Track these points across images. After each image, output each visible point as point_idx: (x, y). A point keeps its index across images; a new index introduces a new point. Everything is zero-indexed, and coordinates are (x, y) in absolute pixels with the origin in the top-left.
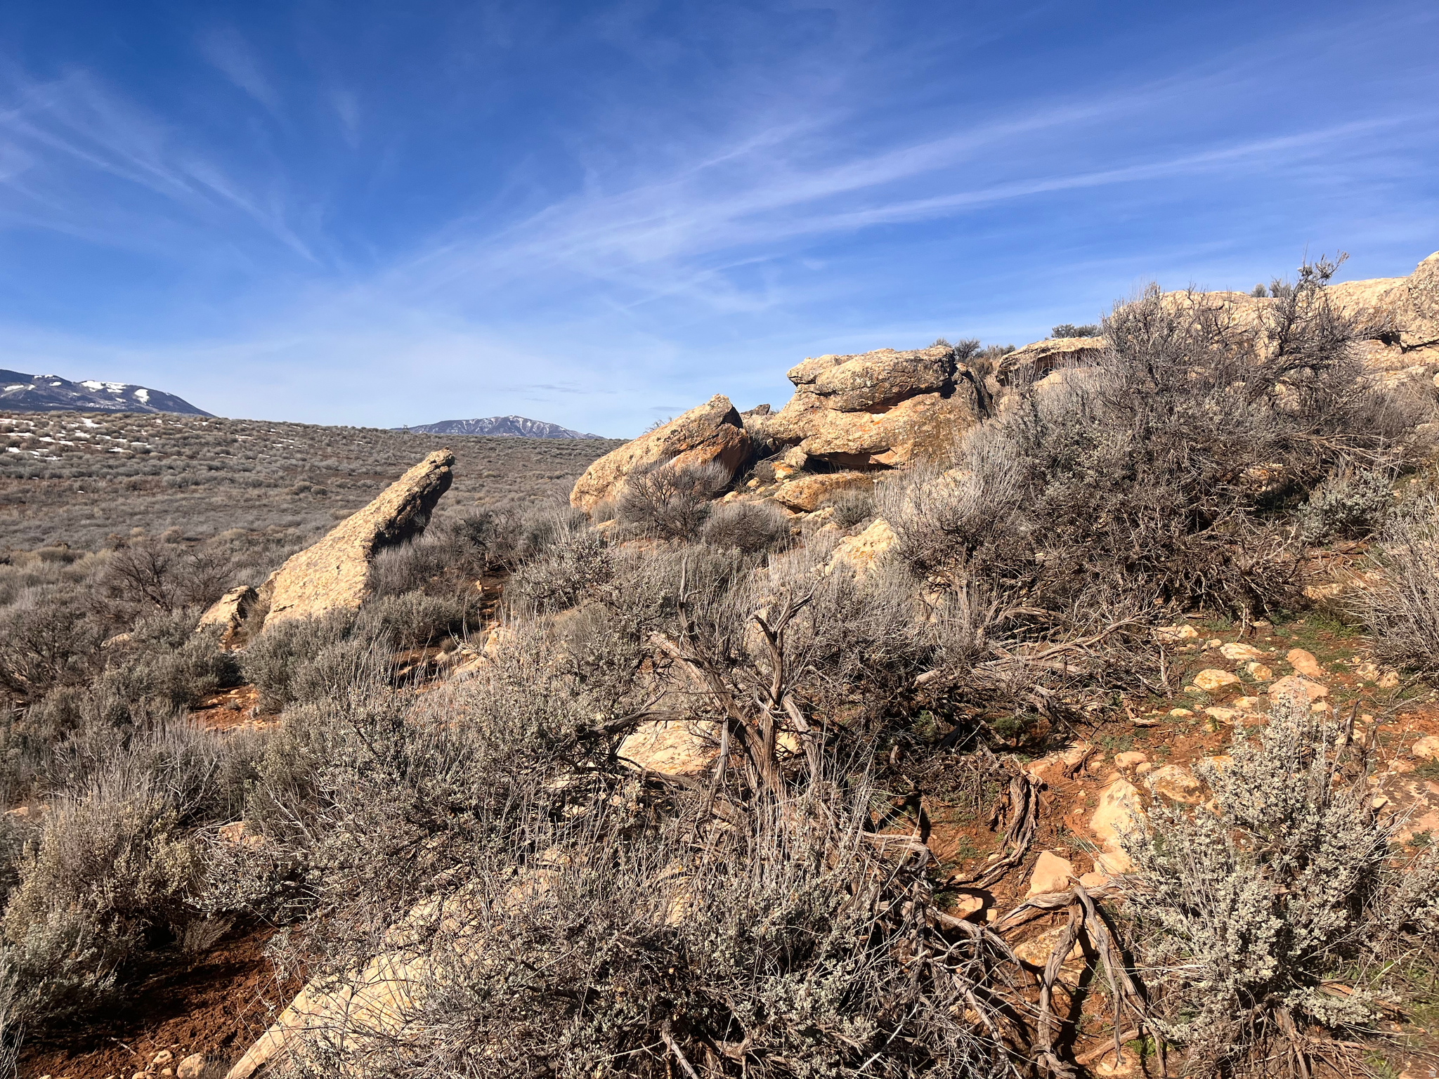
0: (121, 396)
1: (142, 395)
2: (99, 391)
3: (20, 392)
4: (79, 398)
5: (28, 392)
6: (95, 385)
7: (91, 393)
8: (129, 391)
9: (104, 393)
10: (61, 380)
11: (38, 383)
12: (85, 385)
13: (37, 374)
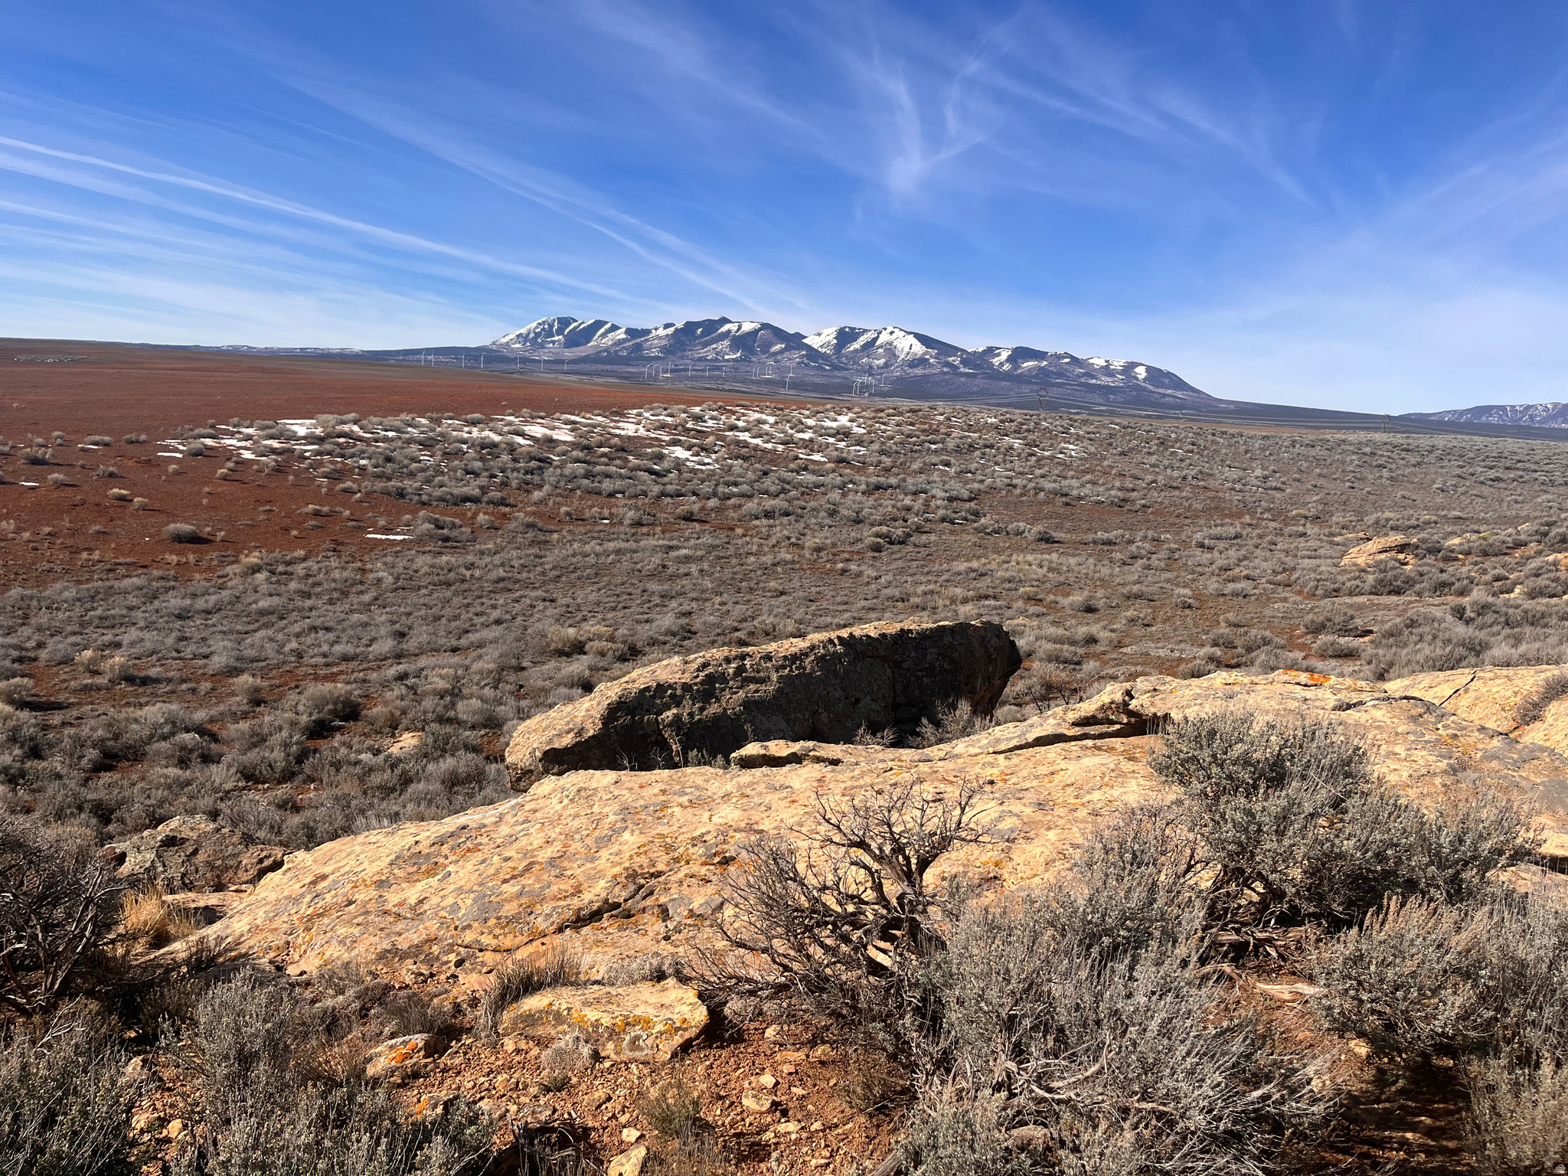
0: (1122, 373)
1: (1141, 372)
2: (1102, 367)
3: (1034, 368)
4: (1084, 375)
5: (1040, 368)
6: (1099, 362)
7: (1095, 370)
8: (1130, 367)
9: (1107, 370)
10: (1071, 357)
11: (1051, 359)
12: (1091, 361)
13: (1051, 349)
